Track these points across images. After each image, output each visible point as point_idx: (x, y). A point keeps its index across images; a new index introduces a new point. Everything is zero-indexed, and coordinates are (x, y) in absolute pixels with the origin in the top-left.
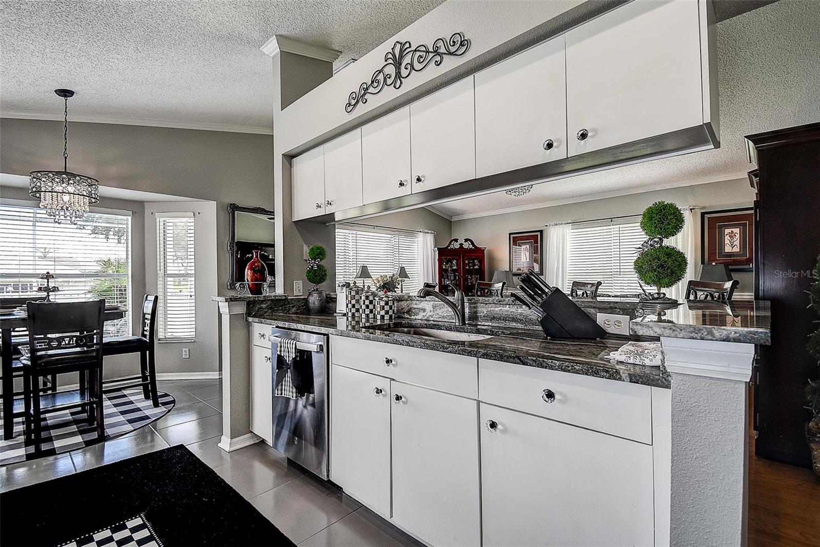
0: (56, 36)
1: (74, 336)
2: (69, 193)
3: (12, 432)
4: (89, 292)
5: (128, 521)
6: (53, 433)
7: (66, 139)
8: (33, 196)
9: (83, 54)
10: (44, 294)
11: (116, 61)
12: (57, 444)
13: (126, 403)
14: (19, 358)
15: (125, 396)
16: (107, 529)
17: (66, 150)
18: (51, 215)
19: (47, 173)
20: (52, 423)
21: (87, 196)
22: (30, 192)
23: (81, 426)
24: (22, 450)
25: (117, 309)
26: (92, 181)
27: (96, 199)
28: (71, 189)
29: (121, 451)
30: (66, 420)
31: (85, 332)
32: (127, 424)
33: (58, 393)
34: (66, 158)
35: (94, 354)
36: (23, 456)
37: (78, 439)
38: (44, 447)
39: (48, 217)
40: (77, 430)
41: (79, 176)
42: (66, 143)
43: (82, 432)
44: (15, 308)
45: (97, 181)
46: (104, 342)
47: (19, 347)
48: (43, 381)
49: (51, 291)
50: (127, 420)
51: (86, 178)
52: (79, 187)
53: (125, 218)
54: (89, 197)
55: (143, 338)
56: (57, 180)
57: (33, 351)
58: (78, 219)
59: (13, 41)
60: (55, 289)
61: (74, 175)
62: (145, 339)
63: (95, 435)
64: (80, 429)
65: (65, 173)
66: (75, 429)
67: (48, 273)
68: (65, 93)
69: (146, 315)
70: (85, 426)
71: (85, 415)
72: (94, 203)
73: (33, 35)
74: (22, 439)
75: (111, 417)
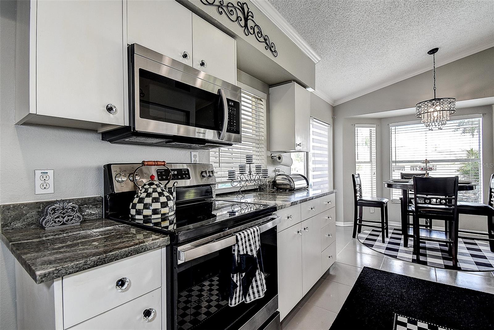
0: (423, 20)
1: (439, 198)
2: (437, 111)
3: (408, 244)
4: (458, 171)
5: (420, 321)
6: (428, 252)
7: (435, 79)
8: (417, 118)
9: (440, 21)
10: (424, 172)
11: (462, 13)
12: (429, 260)
13: (476, 250)
14: (411, 205)
15: (476, 244)
16: (407, 318)
17: (435, 85)
18: (427, 126)
19: (424, 102)
20: (428, 246)
21: (448, 110)
22: (416, 115)
23: (445, 255)
24: (411, 256)
25: (469, 184)
26: (451, 100)
27: (454, 110)
28: (438, 108)
29: (467, 282)
30: (435, 247)
31: (447, 197)
32: (474, 264)
33: (432, 230)
34: (435, 90)
35: (451, 211)
36: (410, 259)
37: (441, 262)
38: (422, 258)
39: (426, 127)
40: (441, 256)
41: (442, 99)
42: (435, 81)
43: (444, 258)
44: (411, 179)
45: (454, 99)
46: (458, 204)
47: (412, 200)
48: (426, 221)
49: (428, 170)
50: (475, 262)
51: (447, 99)
52: (442, 106)
53: (477, 119)
54: (449, 110)
55: (490, 206)
56: (430, 105)
57: (416, 203)
58: (443, 126)
59: (402, 37)
60: (431, 169)
61: (439, 99)
62: (491, 207)
63: (451, 263)
64: (443, 256)
65: (435, 99)
66: (440, 254)
67: (426, 160)
68: (433, 51)
69: (492, 189)
70: (446, 255)
71: (447, 248)
72: (453, 113)
73: (411, 27)
74: (412, 249)
75: (464, 255)
